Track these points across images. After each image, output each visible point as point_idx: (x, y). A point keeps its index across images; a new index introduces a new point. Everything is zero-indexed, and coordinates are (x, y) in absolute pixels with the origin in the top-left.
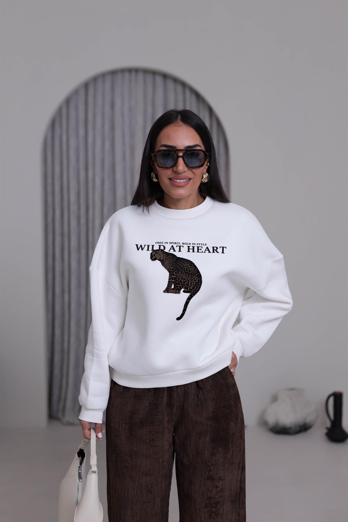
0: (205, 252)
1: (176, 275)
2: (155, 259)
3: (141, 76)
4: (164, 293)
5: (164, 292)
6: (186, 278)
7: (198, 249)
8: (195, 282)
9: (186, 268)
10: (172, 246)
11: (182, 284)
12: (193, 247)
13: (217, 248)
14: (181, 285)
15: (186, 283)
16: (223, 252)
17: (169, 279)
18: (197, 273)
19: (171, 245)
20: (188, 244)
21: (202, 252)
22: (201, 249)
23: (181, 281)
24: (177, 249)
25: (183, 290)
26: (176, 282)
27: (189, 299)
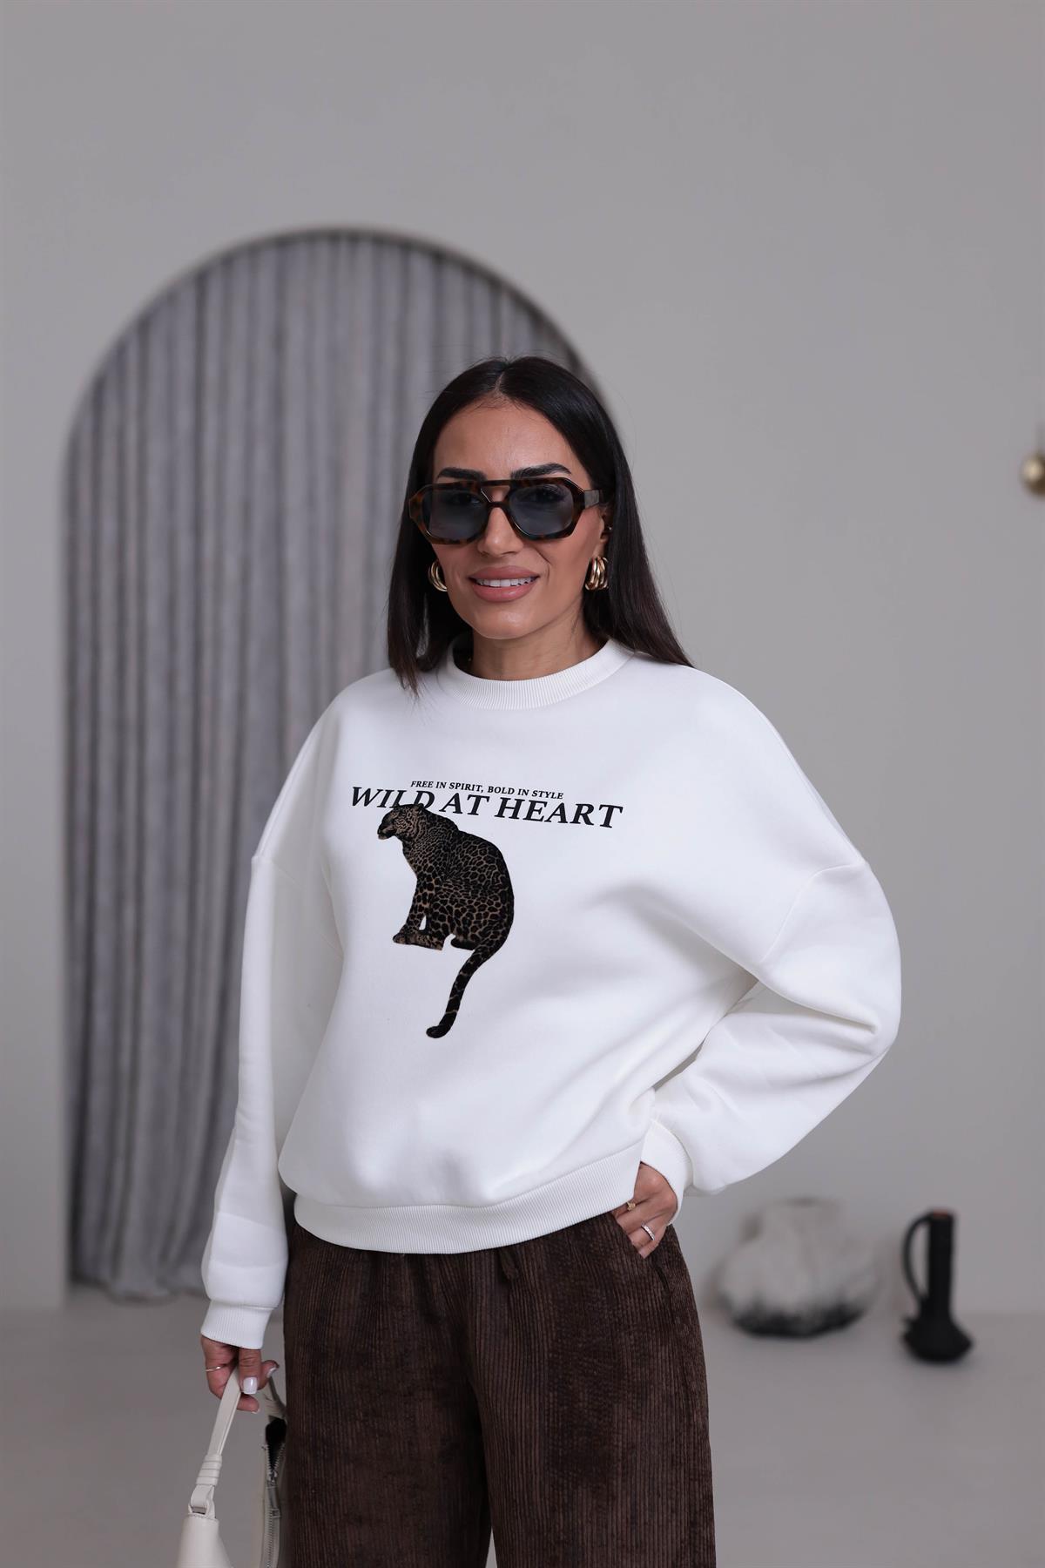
0: (548, 820)
1: (437, 889)
2: (389, 835)
3: (365, 254)
4: (397, 942)
5: (397, 939)
6: (467, 900)
7: (532, 810)
8: (492, 916)
9: (474, 869)
10: (456, 797)
11: (450, 920)
12: (519, 802)
13: (591, 808)
14: (447, 922)
15: (464, 915)
16: (607, 824)
17: (414, 901)
18: (500, 887)
19: (454, 792)
20: (506, 790)
21: (541, 820)
22: (540, 811)
23: (448, 907)
24: (466, 805)
25: (451, 937)
26: (435, 911)
27: (468, 970)
